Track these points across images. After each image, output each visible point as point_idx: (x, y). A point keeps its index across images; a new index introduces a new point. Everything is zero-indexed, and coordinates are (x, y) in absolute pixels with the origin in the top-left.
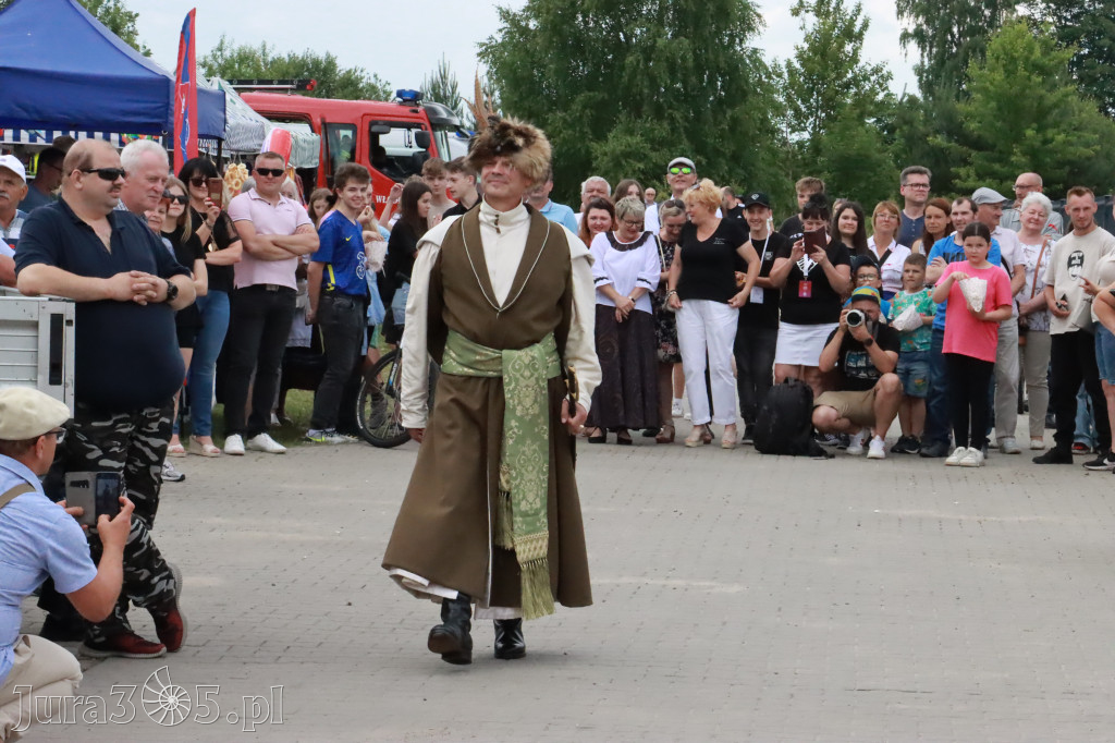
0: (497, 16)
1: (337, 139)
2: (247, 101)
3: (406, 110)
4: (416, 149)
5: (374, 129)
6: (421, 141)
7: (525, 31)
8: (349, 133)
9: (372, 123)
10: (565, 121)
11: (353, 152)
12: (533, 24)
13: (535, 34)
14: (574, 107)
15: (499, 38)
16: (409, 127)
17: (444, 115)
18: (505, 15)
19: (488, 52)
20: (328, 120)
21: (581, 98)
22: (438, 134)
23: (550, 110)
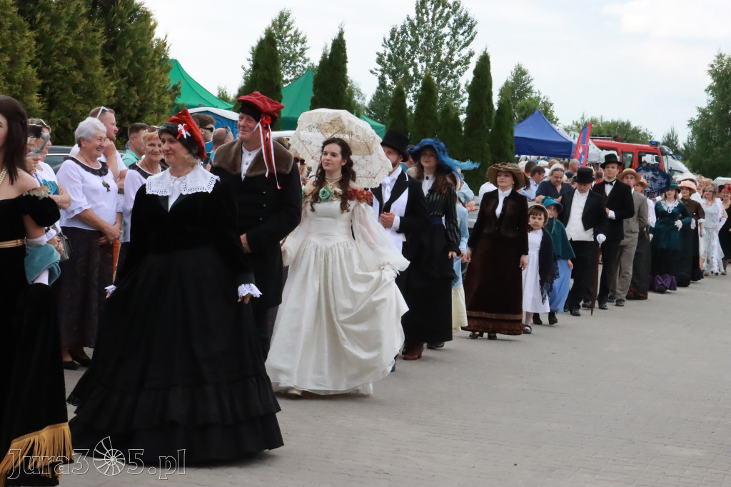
0: (697, 110)
1: (626, 156)
2: (595, 143)
3: (652, 148)
4: (655, 162)
5: (641, 154)
6: (657, 159)
7: (707, 116)
8: (631, 155)
9: (640, 152)
10: (721, 151)
11: (632, 162)
12: (710, 114)
13: (711, 117)
14: (725, 146)
15: (697, 118)
16: (653, 154)
17: (667, 150)
18: (700, 109)
19: (692, 123)
20: (624, 150)
21: (728, 142)
22: (664, 157)
23: (716, 146)
